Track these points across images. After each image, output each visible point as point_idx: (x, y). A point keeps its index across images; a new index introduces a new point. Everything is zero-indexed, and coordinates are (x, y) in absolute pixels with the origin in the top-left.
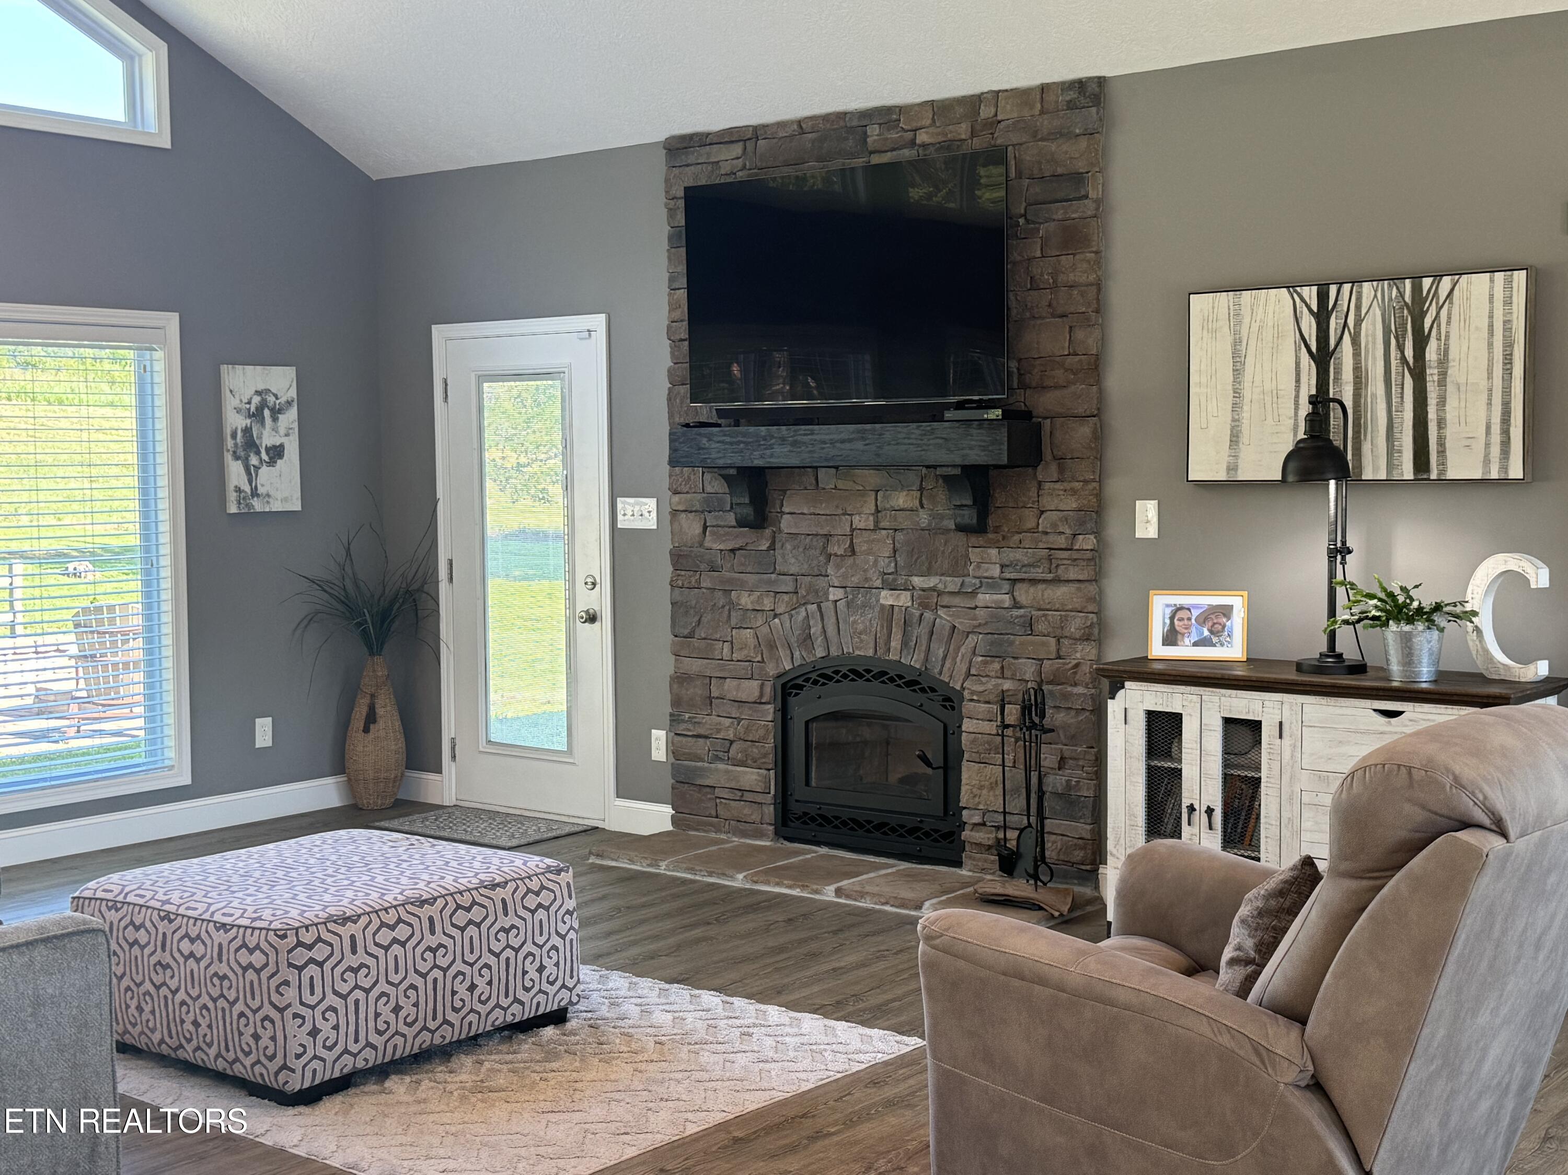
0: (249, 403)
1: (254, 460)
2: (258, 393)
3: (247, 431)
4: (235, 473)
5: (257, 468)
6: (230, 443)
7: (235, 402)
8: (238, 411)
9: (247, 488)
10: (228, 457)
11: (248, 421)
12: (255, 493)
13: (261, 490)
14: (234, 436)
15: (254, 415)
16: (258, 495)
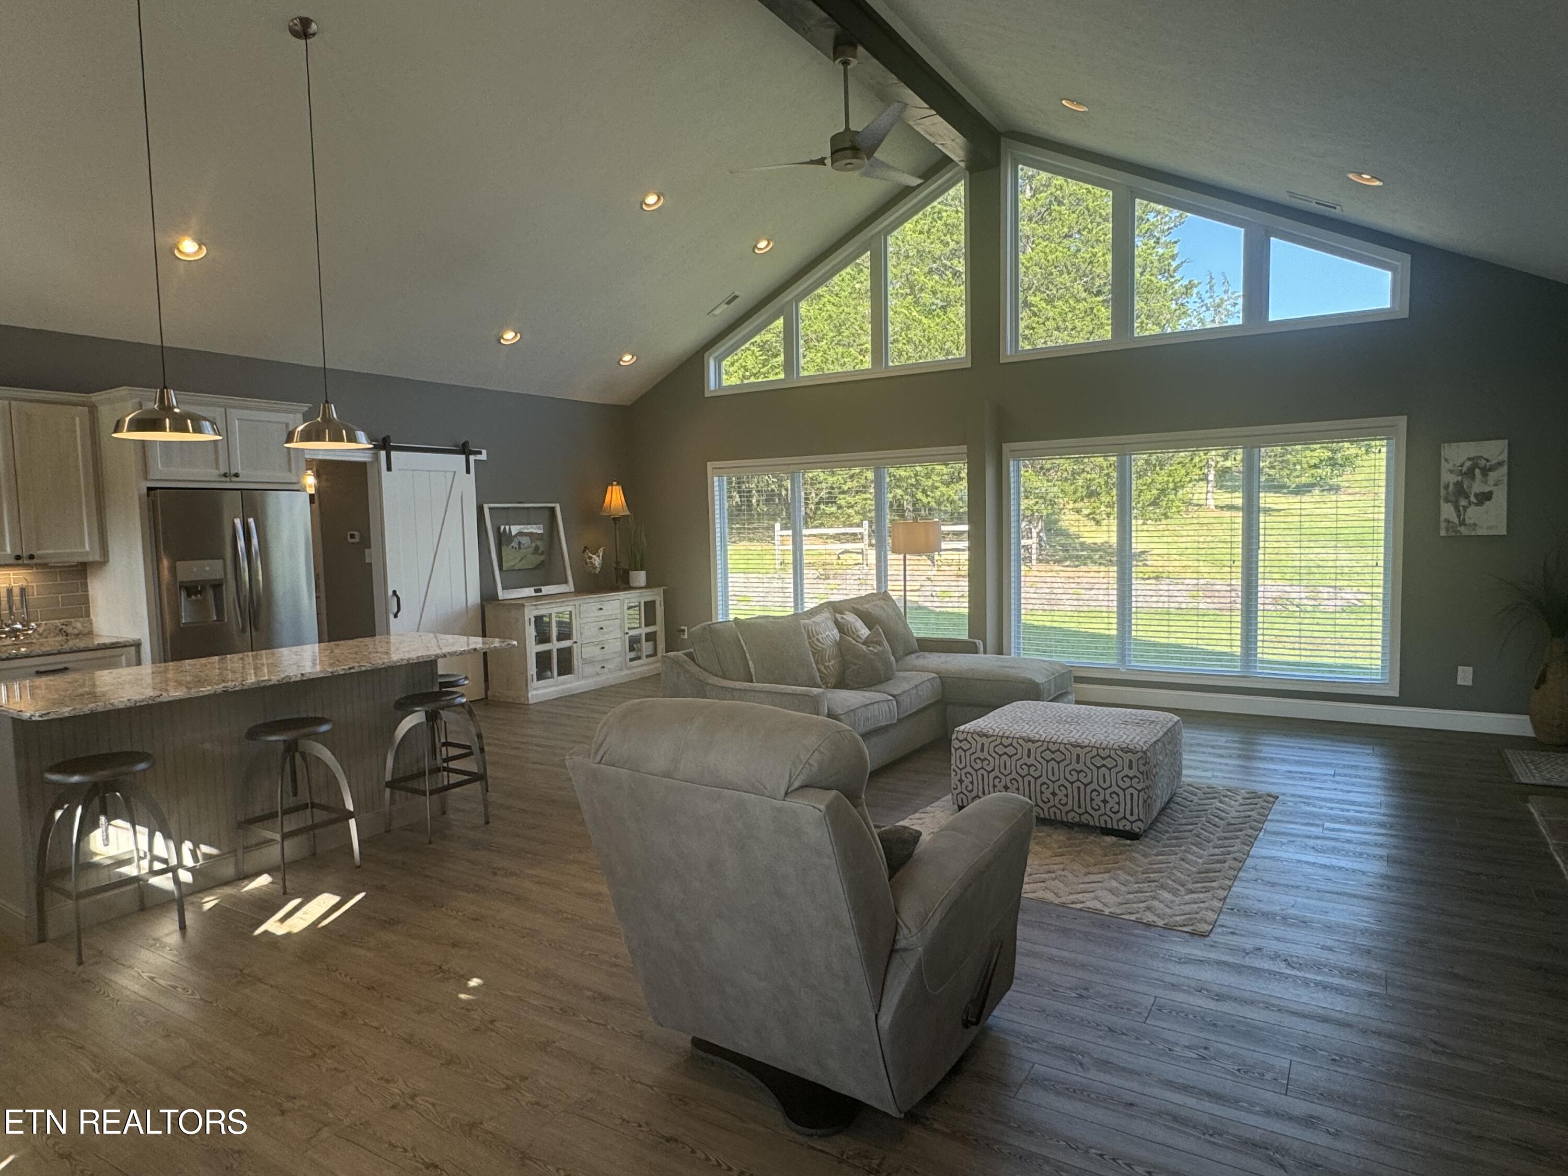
0: (1462, 466)
1: (1463, 502)
2: (1469, 459)
3: (1459, 485)
4: (1447, 511)
5: (1465, 508)
6: (1443, 492)
7: (1450, 466)
8: (1451, 471)
9: (1456, 521)
10: (1442, 501)
11: (1460, 478)
12: (1462, 523)
13: (1468, 521)
14: (1447, 487)
15: (1465, 473)
16: (1465, 525)
